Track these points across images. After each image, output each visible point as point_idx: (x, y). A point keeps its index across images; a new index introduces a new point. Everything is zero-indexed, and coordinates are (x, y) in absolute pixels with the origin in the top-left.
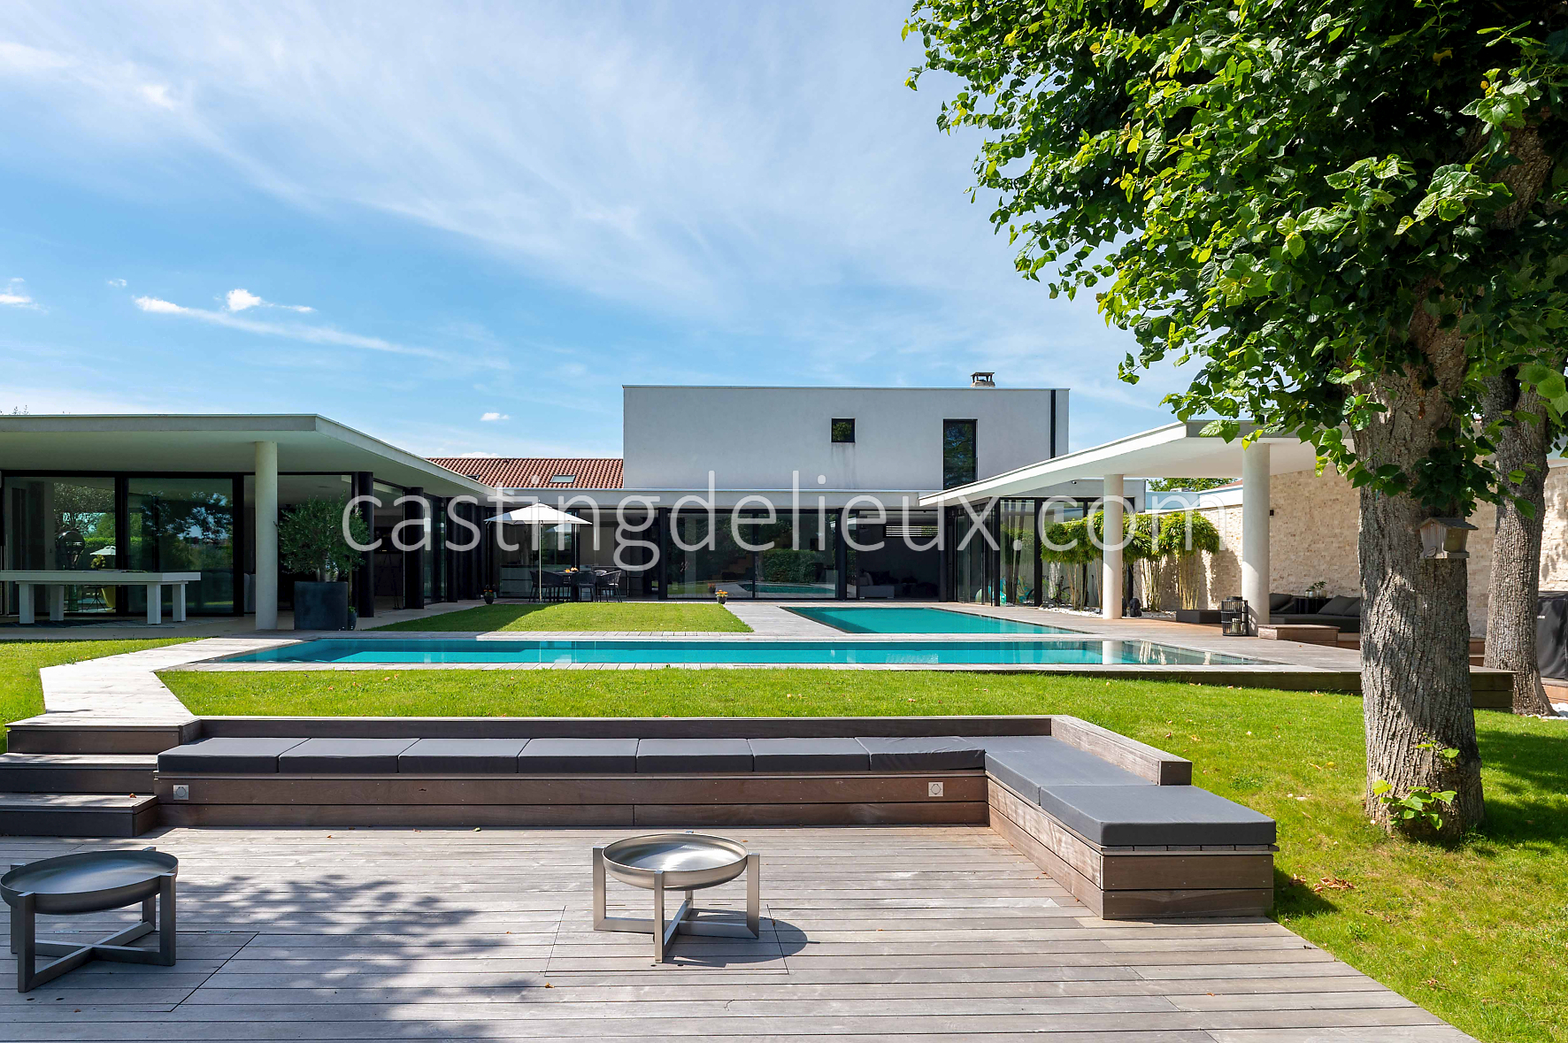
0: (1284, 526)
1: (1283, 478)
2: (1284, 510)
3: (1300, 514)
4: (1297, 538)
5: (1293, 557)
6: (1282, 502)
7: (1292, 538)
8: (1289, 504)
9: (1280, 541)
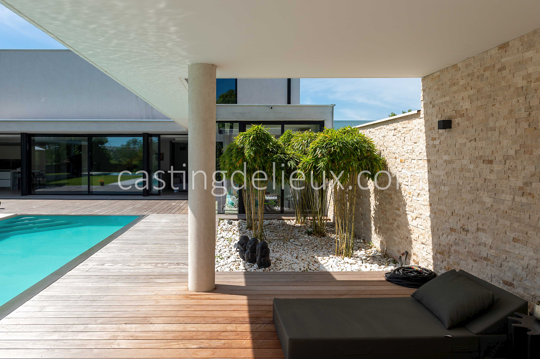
0: (468, 145)
1: (467, 66)
2: (469, 119)
3: (503, 123)
4: (496, 167)
5: (488, 201)
6: (466, 105)
7: (485, 167)
8: (478, 108)
9: (462, 170)
